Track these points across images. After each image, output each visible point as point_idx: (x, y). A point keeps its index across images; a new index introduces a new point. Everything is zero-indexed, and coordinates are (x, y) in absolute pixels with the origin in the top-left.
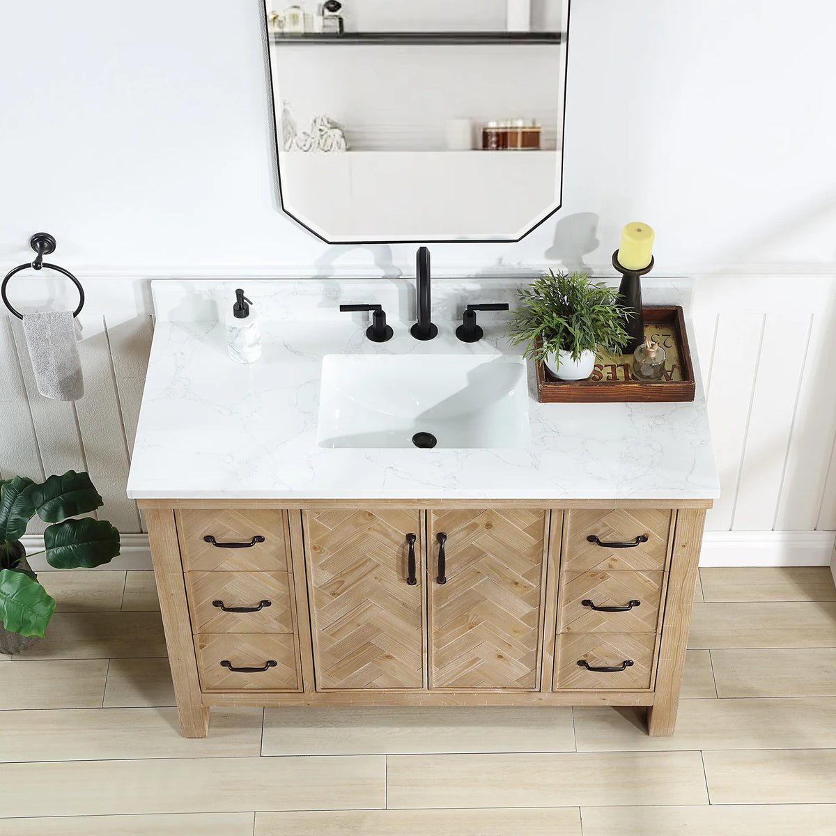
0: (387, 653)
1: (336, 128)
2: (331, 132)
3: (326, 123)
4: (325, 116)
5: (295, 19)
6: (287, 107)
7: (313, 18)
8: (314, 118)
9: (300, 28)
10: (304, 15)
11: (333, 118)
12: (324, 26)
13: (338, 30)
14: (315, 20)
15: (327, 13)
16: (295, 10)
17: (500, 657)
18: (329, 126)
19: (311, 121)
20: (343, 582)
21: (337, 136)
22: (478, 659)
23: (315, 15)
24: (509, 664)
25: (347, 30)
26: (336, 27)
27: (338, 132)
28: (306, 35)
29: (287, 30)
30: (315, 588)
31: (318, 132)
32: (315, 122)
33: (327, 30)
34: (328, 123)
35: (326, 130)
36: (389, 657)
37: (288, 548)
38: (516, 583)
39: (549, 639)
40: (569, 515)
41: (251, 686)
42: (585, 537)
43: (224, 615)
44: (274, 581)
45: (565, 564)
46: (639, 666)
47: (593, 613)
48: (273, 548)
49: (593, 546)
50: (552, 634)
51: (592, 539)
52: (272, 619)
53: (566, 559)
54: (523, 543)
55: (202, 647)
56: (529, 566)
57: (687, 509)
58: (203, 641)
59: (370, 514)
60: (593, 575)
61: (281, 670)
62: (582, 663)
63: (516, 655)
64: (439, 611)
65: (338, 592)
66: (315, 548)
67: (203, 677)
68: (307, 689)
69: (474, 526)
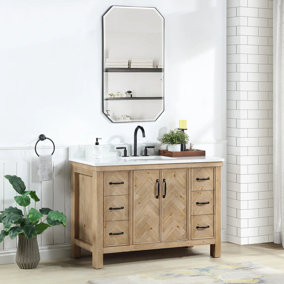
0: (151, 227)
1: (128, 117)
2: (127, 118)
3: (125, 116)
4: (125, 115)
5: (118, 95)
6: (114, 113)
7: (123, 95)
8: (122, 115)
9: (120, 97)
10: (121, 94)
11: (128, 115)
12: (126, 96)
13: (130, 97)
14: (124, 95)
15: (127, 93)
16: (118, 93)
17: (178, 227)
18: (126, 117)
19: (121, 116)
20: (141, 198)
21: (128, 119)
22: (173, 228)
23: (124, 94)
24: (180, 230)
25: (133, 97)
26: (130, 96)
27: (129, 118)
28: (121, 98)
29: (115, 97)
30: (135, 201)
31: (123, 118)
32: (122, 116)
33: (127, 97)
34: (126, 116)
35: (125, 117)
36: (151, 228)
37: (129, 186)
38: (181, 197)
39: (190, 218)
40: (192, 171)
41: (116, 244)
42: (196, 178)
43: (112, 214)
44: (125, 199)
45: (192, 189)
46: (211, 228)
47: (199, 207)
48: (125, 186)
49: (198, 182)
50: (190, 215)
51: (198, 179)
52: (123, 214)
53: (192, 187)
54: (182, 181)
55: (105, 227)
56: (184, 190)
57: (217, 167)
58: (106, 225)
59: (148, 173)
60: (198, 193)
61: (125, 236)
62: (197, 227)
63: (182, 226)
64: (163, 209)
65: (140, 202)
66: (135, 186)
67: (104, 241)
68: (131, 243)
69: (172, 176)
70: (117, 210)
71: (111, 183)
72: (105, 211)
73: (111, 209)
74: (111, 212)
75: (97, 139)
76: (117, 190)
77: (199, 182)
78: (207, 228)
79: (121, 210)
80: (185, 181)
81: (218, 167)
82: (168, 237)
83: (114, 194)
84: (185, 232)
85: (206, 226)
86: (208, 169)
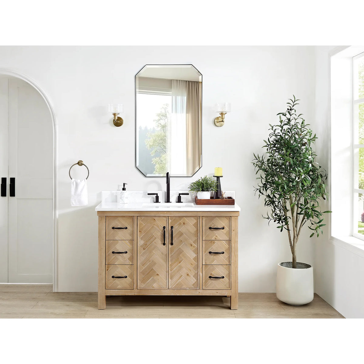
0: (157, 273)
17: (188, 275)
20: (147, 244)
22: (182, 276)
24: (190, 278)
30: (139, 247)
36: (158, 275)
37: (133, 231)
38: (191, 245)
39: (201, 267)
40: (204, 220)
41: (119, 287)
42: (208, 228)
43: (115, 257)
44: (129, 244)
45: (204, 238)
46: (226, 279)
47: (212, 257)
48: (129, 231)
49: (210, 231)
50: (201, 264)
51: (210, 228)
52: (127, 259)
53: (204, 236)
54: (193, 229)
55: (107, 270)
56: (194, 239)
57: (233, 216)
58: (108, 267)
59: (155, 219)
60: (211, 242)
61: (128, 280)
62: (210, 277)
63: (192, 274)
64: (171, 256)
65: (145, 248)
66: (140, 231)
67: (106, 283)
68: (135, 288)
69: (180, 224)
70: (120, 254)
71: (113, 228)
72: (107, 254)
73: (113, 253)
74: (113, 255)
75: (124, 184)
76: (120, 234)
77: (212, 231)
78: (221, 279)
79: (124, 254)
80: (195, 229)
81: (235, 216)
82: (177, 284)
83: (117, 238)
84: (196, 281)
85: (220, 277)
86: (222, 218)
